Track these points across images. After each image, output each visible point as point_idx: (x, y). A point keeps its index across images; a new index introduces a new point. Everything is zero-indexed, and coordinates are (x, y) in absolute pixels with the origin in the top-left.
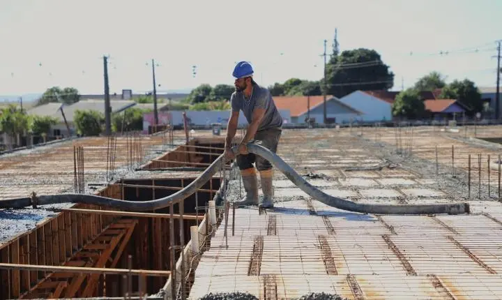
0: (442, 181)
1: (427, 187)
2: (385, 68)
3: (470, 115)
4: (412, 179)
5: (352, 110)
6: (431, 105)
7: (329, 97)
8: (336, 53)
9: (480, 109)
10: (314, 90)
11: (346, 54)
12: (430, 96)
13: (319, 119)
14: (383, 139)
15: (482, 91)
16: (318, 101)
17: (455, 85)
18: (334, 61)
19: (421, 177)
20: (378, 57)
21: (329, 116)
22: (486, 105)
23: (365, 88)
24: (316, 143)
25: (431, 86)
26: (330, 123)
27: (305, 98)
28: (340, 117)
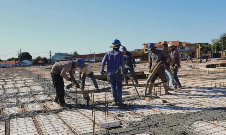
0: (35, 78)
1: (31, 80)
2: (30, 55)
3: (46, 64)
4: (29, 78)
5: (25, 63)
6: (39, 62)
7: (20, 61)
8: (21, 53)
9: (47, 62)
10: (16, 59)
11: (23, 53)
12: (39, 60)
13: (18, 65)
14: (26, 69)
15: (47, 59)
16: (17, 62)
17: (43, 58)
18: (20, 54)
19: (31, 77)
20: (29, 54)
21: (20, 64)
22: (48, 61)
23: (26, 59)
24: (12, 71)
25: (39, 58)
26: (20, 66)
27: (15, 61)
28: (22, 64)
